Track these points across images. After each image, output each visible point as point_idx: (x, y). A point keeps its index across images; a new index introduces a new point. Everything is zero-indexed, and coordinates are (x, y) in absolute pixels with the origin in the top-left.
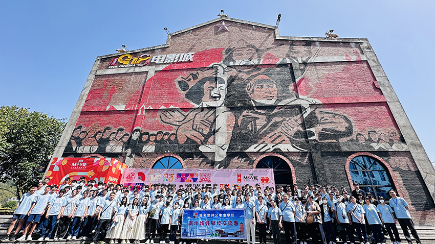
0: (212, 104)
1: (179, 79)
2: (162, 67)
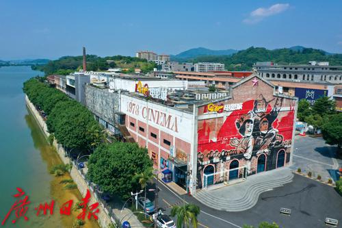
0: (248, 135)
1: (236, 121)
2: (229, 114)
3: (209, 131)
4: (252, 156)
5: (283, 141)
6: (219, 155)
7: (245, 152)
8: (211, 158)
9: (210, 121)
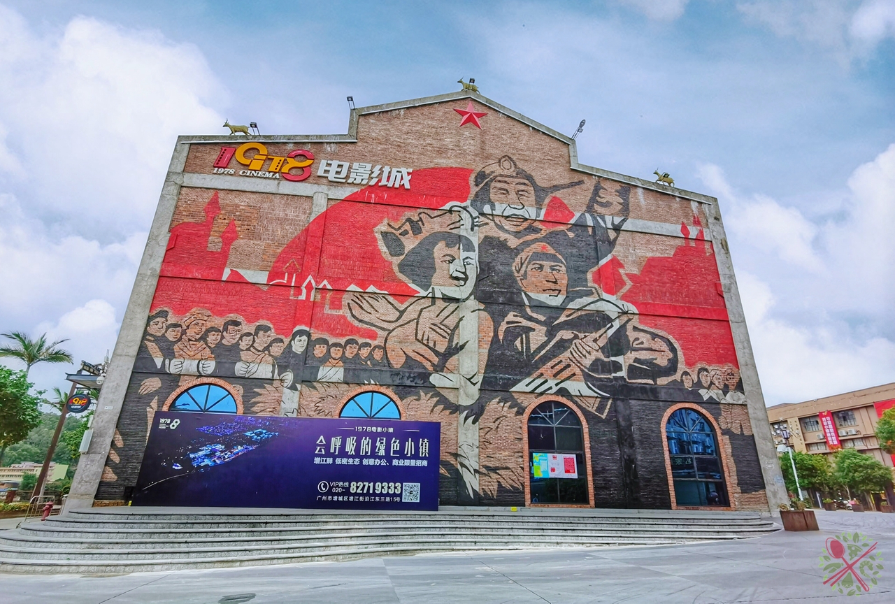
0: (452, 291)
5: (682, 367)
6: (277, 350)
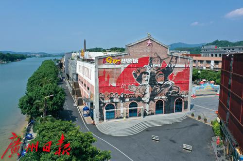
1: (133, 72)
2: (126, 66)
3: (108, 77)
4: (150, 100)
5: (180, 92)
7: (143, 97)
8: (112, 98)
9: (109, 70)
